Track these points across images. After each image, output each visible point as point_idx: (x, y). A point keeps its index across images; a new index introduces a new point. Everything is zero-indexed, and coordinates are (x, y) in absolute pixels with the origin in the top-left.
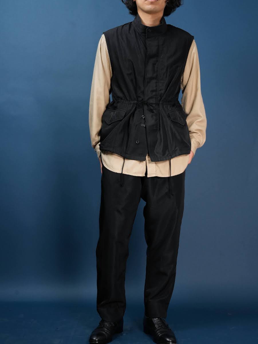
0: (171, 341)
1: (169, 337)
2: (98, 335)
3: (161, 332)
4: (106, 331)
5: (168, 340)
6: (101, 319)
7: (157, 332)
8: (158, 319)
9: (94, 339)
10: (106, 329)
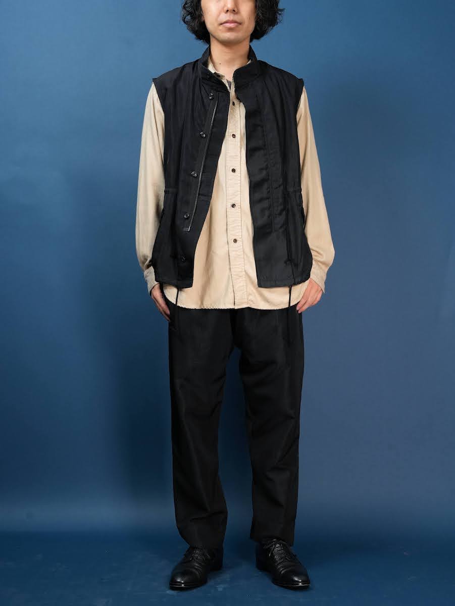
0: (300, 581)
1: (297, 575)
2: (183, 574)
3: (285, 567)
4: (196, 567)
5: (296, 579)
6: (188, 546)
7: (279, 567)
8: (280, 545)
9: (179, 580)
10: (197, 565)
